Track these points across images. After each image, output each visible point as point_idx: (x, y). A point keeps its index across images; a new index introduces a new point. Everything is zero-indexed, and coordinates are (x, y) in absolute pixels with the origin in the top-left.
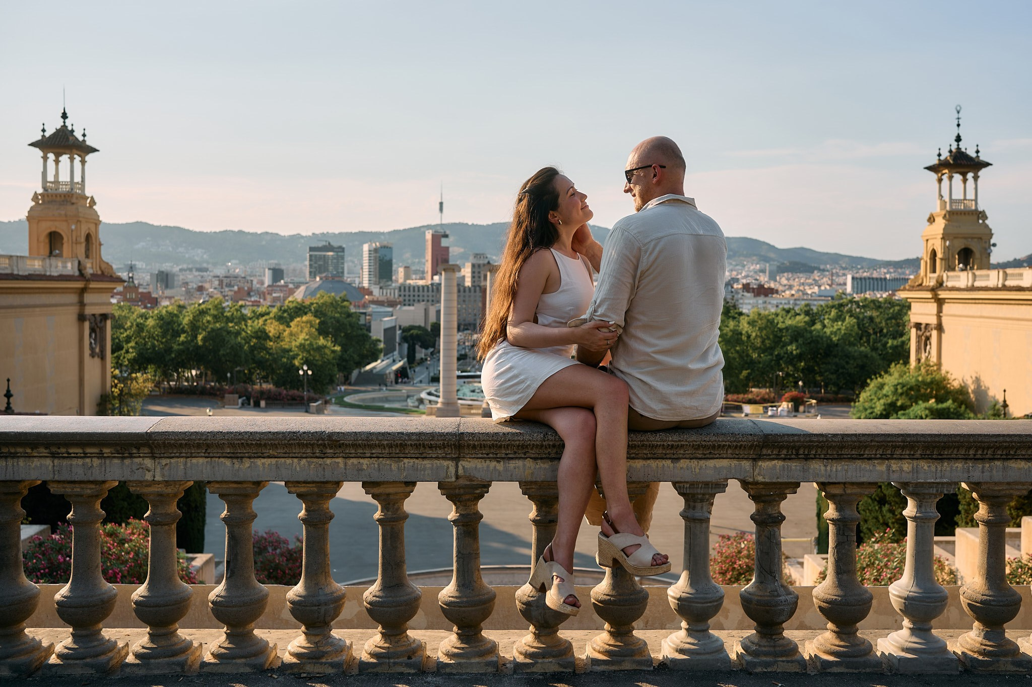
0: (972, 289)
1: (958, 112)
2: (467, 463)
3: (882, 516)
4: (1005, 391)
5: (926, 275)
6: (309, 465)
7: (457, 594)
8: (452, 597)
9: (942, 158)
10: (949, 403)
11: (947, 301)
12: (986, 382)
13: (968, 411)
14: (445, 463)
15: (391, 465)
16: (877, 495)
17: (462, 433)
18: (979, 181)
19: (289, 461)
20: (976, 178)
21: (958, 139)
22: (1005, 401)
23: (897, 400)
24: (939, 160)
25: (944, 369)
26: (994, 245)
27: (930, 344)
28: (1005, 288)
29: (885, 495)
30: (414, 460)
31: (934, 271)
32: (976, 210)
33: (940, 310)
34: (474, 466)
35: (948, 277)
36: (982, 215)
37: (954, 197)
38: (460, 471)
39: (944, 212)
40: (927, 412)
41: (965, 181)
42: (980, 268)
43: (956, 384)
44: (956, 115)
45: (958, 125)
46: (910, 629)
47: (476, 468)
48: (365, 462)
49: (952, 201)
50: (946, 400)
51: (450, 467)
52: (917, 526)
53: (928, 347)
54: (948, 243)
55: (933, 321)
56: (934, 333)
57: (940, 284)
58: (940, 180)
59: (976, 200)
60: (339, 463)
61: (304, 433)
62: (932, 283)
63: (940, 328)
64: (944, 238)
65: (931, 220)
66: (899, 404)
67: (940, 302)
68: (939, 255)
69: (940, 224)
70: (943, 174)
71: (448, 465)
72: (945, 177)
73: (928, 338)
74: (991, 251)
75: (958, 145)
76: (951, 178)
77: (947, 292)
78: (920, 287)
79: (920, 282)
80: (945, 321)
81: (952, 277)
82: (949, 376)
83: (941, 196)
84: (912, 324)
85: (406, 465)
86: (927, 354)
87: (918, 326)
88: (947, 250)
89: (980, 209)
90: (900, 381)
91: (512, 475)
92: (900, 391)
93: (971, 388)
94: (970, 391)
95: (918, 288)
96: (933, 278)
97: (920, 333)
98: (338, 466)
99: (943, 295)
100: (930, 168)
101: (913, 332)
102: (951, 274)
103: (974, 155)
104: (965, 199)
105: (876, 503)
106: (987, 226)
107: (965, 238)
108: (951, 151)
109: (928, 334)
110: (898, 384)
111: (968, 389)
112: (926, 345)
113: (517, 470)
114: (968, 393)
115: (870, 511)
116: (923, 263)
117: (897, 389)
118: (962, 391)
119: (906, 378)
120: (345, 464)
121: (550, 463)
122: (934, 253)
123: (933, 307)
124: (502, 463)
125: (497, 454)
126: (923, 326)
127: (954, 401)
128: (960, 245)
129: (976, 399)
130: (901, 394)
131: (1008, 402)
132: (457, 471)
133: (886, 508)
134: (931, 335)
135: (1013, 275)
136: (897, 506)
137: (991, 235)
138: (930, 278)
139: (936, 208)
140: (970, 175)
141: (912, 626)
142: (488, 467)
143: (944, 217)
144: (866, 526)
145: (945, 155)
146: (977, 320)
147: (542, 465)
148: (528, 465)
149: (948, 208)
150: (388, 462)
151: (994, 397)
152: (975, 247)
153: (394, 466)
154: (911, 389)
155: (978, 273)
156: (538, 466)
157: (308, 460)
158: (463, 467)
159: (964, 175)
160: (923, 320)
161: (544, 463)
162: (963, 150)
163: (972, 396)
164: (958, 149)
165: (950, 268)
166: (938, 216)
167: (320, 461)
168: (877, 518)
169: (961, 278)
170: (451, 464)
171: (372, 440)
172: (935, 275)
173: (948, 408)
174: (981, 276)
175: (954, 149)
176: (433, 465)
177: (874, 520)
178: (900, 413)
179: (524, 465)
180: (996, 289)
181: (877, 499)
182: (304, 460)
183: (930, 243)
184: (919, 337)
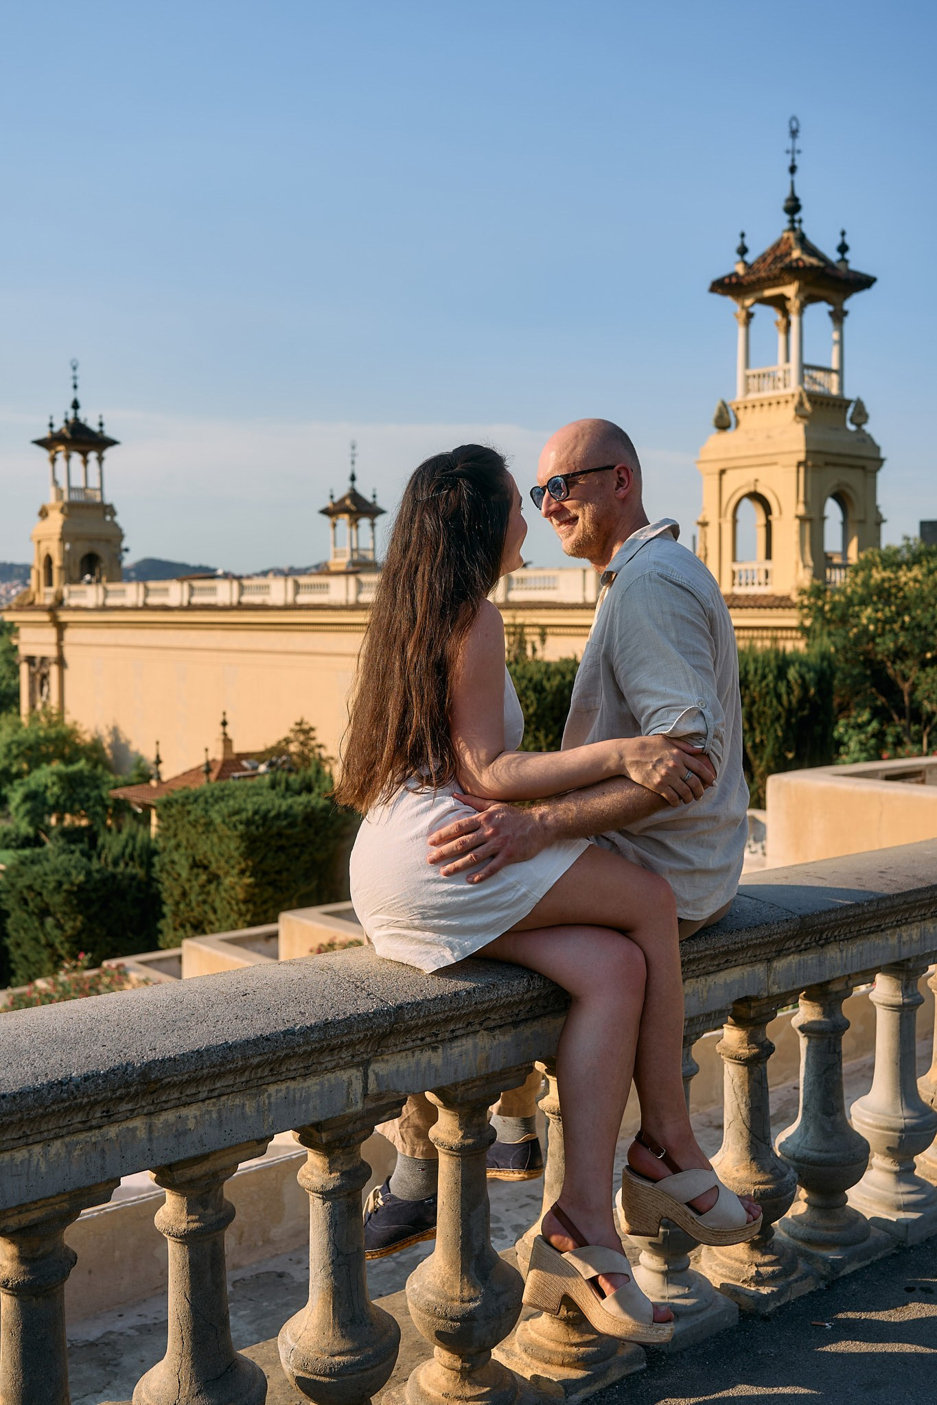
0: (104, 608)
1: (75, 368)
2: (382, 1065)
3: (45, 935)
4: (158, 743)
5: (39, 589)
6: (69, 1153)
7: (346, 1345)
8: (340, 1354)
9: (56, 429)
10: (81, 765)
11: (71, 624)
12: (127, 733)
13: (107, 772)
14: (344, 1075)
15: (244, 1105)
16: (36, 906)
17: (400, 1007)
18: (105, 464)
19: (20, 1155)
20: (100, 460)
21: (76, 405)
22: (158, 757)
23: (11, 765)
24: (52, 433)
25: (68, 720)
26: (127, 550)
27: (48, 684)
28: (146, 607)
29: (47, 904)
30: (289, 1083)
31: (49, 583)
32: (102, 503)
33: (60, 638)
34: (394, 1068)
35: (70, 592)
36: (109, 510)
37: (74, 484)
38: (372, 1086)
39: (60, 504)
40: (55, 778)
41: (86, 462)
42: (110, 580)
43: (88, 738)
44: (71, 373)
45: (75, 387)
46: (896, 1173)
47: (398, 1071)
48: (191, 1112)
49: (70, 489)
50: (78, 760)
51: (354, 1081)
52: (901, 1017)
53: (45, 689)
54: (67, 546)
55: (52, 652)
56: (54, 670)
57: (59, 603)
58: (53, 460)
59: (101, 489)
60: (135, 1129)
61: (86, 1078)
62: (49, 601)
63: (61, 662)
64: (63, 539)
65: (44, 513)
66: (14, 769)
67: (61, 627)
68: (57, 562)
69: (56, 520)
70: (57, 452)
71: (350, 1078)
72: (60, 457)
73: (45, 677)
74: (123, 558)
75: (76, 414)
76: (68, 458)
77: (71, 613)
78: (31, 606)
79: (31, 599)
80: (68, 653)
81: (76, 592)
82: (78, 727)
83: (55, 482)
84: (22, 658)
85: (273, 1099)
86: (44, 698)
87: (30, 660)
88: (66, 555)
89: (108, 501)
90: (16, 738)
91: (456, 1070)
92: (15, 751)
93: (107, 741)
94: (105, 745)
95: (28, 608)
96: (49, 594)
97: (33, 670)
98: (134, 1137)
99: (64, 617)
100: (40, 443)
101: (24, 668)
102: (74, 588)
103: (96, 428)
104: (86, 487)
105: (34, 918)
106: (116, 525)
107: (90, 540)
108: (66, 421)
109: (44, 670)
110: (13, 742)
111: (102, 743)
112: (42, 686)
113: (464, 1057)
114: (103, 750)
115: (26, 930)
116: (33, 574)
117: (10, 750)
118: (96, 746)
119: (22, 734)
120: (150, 1129)
121: (513, 1031)
122: (49, 561)
123: (51, 634)
124: (440, 1050)
125: (437, 1035)
126: (37, 661)
127: (88, 759)
128: (83, 549)
129: (115, 757)
130: (16, 757)
131: (162, 758)
132: (365, 1088)
133: (50, 921)
134: (48, 673)
135: (156, 590)
136: (66, 918)
137: (121, 537)
138: (45, 594)
139: (51, 499)
140: (92, 456)
141: (897, 1168)
142: (418, 1064)
143: (62, 511)
144: (20, 952)
145: (59, 425)
146: (112, 650)
147: (501, 1037)
148: (480, 1044)
149: (66, 497)
150: (237, 1102)
151: (137, 753)
152: (102, 551)
153: (250, 1107)
154: (30, 748)
155: (111, 587)
156: (495, 1042)
157: (67, 1139)
158: (377, 1075)
159: (84, 454)
160: (38, 652)
161: (504, 1035)
162: (82, 420)
163: (108, 752)
164: (76, 419)
165: (71, 580)
166: (53, 508)
167: (94, 1136)
168: (36, 940)
169: (89, 594)
170: (354, 1074)
171: (232, 1061)
172: (52, 590)
173: (81, 771)
174: (114, 591)
175: (71, 417)
176: (322, 1085)
177: (32, 943)
178: (17, 782)
179: (475, 1046)
180: (135, 609)
181: (36, 911)
182: (58, 1143)
183: (43, 545)
184: (32, 676)
